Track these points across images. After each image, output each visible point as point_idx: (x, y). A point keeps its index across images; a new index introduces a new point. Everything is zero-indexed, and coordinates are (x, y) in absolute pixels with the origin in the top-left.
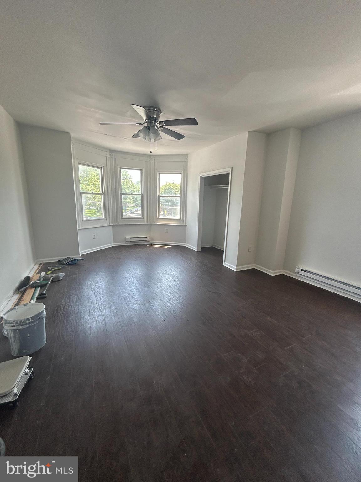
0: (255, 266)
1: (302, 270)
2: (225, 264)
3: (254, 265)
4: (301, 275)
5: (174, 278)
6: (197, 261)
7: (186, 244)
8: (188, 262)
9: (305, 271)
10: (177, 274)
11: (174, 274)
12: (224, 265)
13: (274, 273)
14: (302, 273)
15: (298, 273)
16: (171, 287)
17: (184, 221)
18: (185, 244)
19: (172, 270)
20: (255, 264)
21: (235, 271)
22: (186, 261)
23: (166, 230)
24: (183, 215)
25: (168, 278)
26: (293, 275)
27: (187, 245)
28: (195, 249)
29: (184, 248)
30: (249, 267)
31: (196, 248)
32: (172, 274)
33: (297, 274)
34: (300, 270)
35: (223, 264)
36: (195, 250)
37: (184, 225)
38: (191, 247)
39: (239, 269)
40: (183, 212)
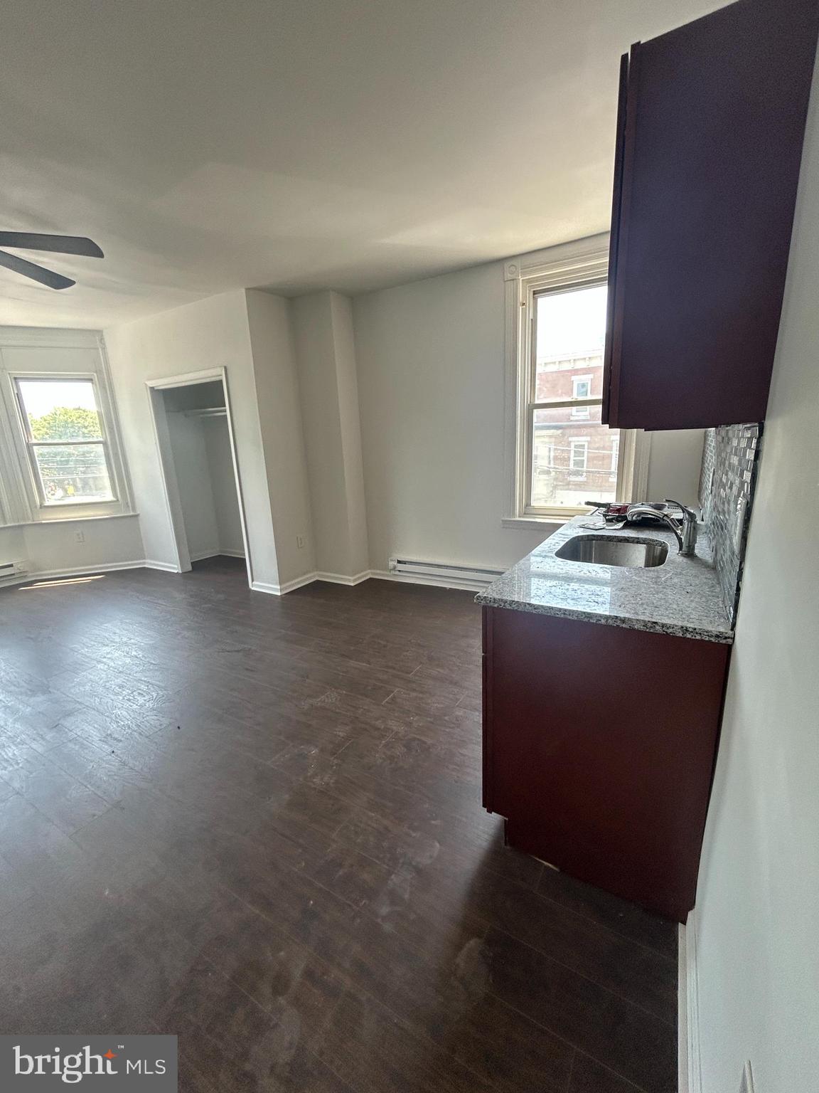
0: (319, 576)
1: (399, 562)
2: (255, 586)
3: (316, 573)
4: (399, 571)
5: (126, 649)
6: (184, 596)
7: (146, 561)
8: (160, 602)
9: (404, 563)
10: (132, 636)
11: (125, 639)
12: (253, 589)
13: (355, 580)
14: (400, 567)
15: (394, 568)
16: (120, 672)
17: (127, 503)
18: (144, 563)
19: (118, 631)
20: (317, 571)
21: (279, 594)
22: (156, 601)
23: (78, 535)
24: (122, 490)
25: (108, 653)
26: (387, 576)
27: (150, 564)
28: (175, 568)
29: (144, 572)
30: (307, 579)
31: (176, 566)
32: (117, 640)
33: (393, 572)
34: (396, 563)
35: (250, 587)
36: (176, 571)
37: (132, 513)
38: (163, 566)
39: (286, 588)
40: (121, 480)
